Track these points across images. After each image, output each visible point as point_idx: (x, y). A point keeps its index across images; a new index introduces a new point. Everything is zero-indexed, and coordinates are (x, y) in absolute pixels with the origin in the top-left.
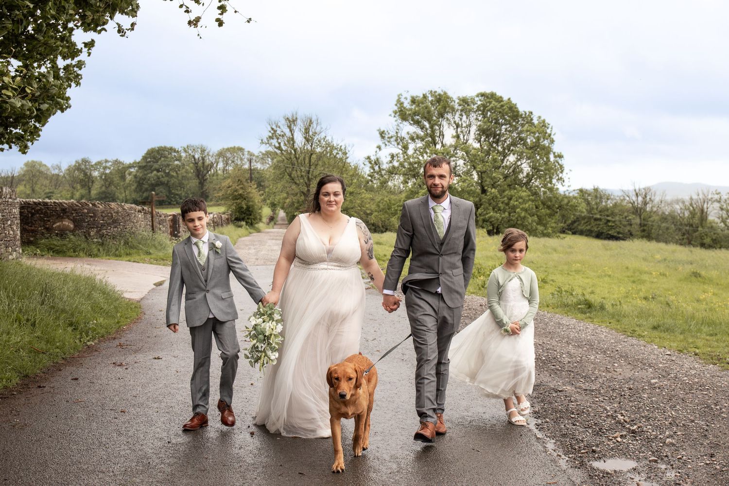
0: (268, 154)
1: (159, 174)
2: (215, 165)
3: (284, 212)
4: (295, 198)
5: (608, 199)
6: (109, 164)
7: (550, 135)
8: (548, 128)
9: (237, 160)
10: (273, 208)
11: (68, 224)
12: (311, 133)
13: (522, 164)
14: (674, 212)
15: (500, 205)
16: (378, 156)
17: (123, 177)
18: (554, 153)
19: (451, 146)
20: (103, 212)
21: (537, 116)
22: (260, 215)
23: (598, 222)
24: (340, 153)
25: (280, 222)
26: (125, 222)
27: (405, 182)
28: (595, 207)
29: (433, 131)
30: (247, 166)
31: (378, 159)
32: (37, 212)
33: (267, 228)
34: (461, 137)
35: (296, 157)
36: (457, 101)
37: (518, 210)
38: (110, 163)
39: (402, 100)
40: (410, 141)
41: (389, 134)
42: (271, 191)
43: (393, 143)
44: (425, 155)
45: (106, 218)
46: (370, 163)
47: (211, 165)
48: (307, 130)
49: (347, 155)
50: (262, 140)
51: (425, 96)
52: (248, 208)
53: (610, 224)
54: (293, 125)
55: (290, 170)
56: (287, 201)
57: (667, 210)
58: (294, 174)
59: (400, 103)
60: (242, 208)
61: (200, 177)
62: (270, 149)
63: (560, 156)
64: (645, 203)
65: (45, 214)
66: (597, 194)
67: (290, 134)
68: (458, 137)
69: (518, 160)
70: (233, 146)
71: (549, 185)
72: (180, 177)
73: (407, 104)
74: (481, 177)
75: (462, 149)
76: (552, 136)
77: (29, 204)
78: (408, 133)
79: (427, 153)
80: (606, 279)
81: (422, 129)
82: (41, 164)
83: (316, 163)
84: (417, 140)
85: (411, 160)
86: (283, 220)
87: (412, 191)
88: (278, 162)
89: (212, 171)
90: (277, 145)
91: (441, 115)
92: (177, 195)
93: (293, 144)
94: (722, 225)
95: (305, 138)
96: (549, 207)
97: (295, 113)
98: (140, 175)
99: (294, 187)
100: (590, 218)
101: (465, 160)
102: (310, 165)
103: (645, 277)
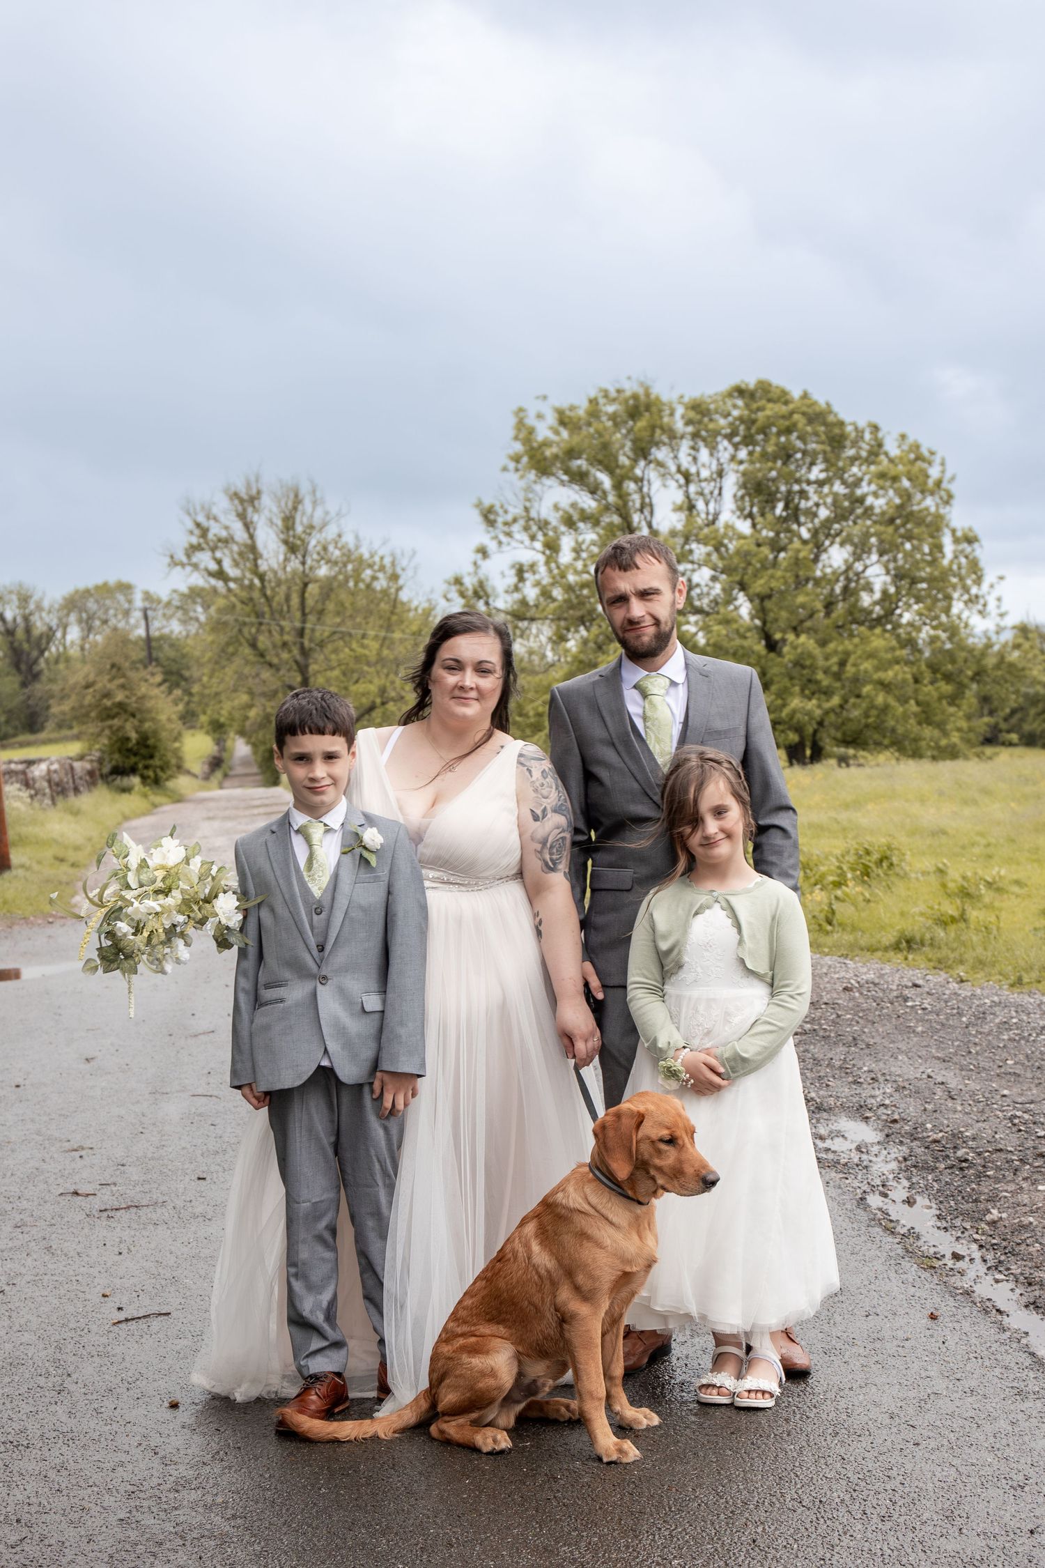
0: (195, 594)
2: (59, 634)
3: (248, 743)
4: (273, 703)
7: (938, 483)
8: (930, 463)
9: (115, 615)
10: (217, 736)
12: (299, 529)
13: (866, 567)
15: (820, 676)
16: (482, 575)
18: (954, 531)
19: (673, 533)
21: (895, 435)
22: (177, 753)
24: (380, 575)
25: (239, 770)
27: (560, 638)
29: (623, 496)
30: (141, 632)
31: (481, 584)
33: (202, 788)
34: (700, 505)
35: (265, 595)
36: (680, 411)
37: (867, 689)
39: (531, 421)
40: (563, 528)
41: (506, 512)
42: (207, 692)
43: (517, 536)
46: (462, 594)
47: (49, 635)
48: (289, 522)
49: (401, 582)
50: (172, 557)
51: (593, 405)
52: (144, 740)
54: (250, 510)
55: (253, 630)
56: (252, 713)
58: (263, 641)
59: (524, 432)
60: (128, 739)
61: (23, 667)
62: (198, 580)
63: (970, 540)
67: (246, 536)
68: (691, 507)
69: (858, 558)
70: (100, 582)
71: (944, 618)
73: (543, 432)
74: (761, 612)
75: (704, 541)
76: (944, 485)
78: (556, 507)
81: (593, 492)
83: (319, 606)
84: (581, 525)
85: (572, 578)
86: (245, 762)
87: (581, 662)
88: (219, 611)
89: (53, 649)
90: (213, 566)
91: (642, 451)
93: (255, 560)
95: (286, 542)
96: (948, 678)
97: (253, 479)
99: (266, 674)
101: (714, 569)
102: (304, 614)
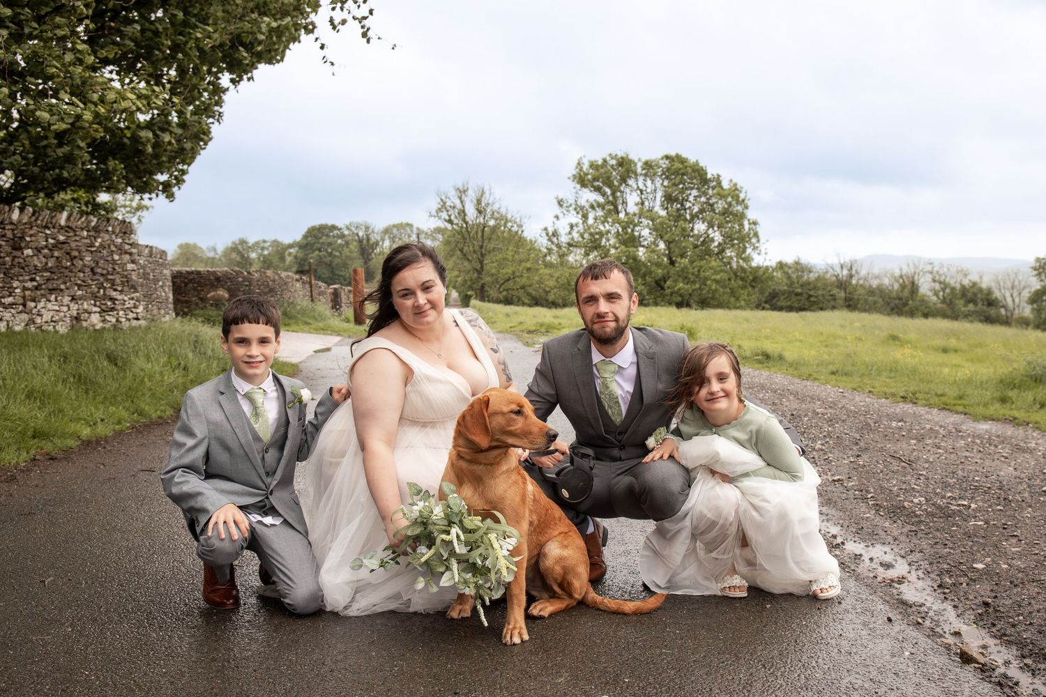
0: (439, 230)
1: (321, 254)
2: (381, 243)
3: (457, 292)
5: (810, 272)
6: (266, 245)
7: (743, 201)
8: (741, 192)
9: (405, 236)
11: (223, 293)
12: (483, 204)
13: (712, 233)
14: (883, 285)
15: (690, 276)
16: (556, 227)
17: (282, 259)
18: (749, 220)
19: (635, 214)
20: (258, 281)
21: (727, 179)
23: (799, 298)
24: (515, 225)
25: (452, 303)
26: (282, 290)
27: (587, 254)
28: (796, 281)
29: (615, 198)
31: (555, 231)
32: (190, 281)
34: (646, 203)
35: (467, 231)
36: (640, 164)
37: (708, 282)
38: (268, 244)
39: (582, 163)
40: (590, 210)
41: (567, 202)
43: (571, 212)
44: (606, 224)
45: (262, 287)
46: (548, 234)
47: (377, 244)
48: (479, 202)
49: (523, 228)
50: (430, 213)
51: (605, 161)
53: (812, 299)
54: (463, 195)
55: (462, 245)
56: (459, 279)
57: (875, 283)
58: (466, 250)
59: (579, 165)
61: (365, 256)
62: (440, 224)
63: (755, 224)
64: (851, 276)
65: (199, 283)
66: (799, 267)
67: (461, 206)
68: (642, 204)
69: (709, 229)
70: (400, 222)
71: (743, 255)
72: (344, 258)
73: (586, 167)
74: (668, 248)
75: (646, 218)
76: (746, 202)
77: (181, 273)
78: (588, 201)
79: (608, 222)
80: (797, 344)
81: (603, 196)
82: (195, 246)
83: (490, 237)
84: (597, 209)
85: (592, 230)
86: (455, 301)
88: (448, 237)
89: (378, 249)
90: (447, 218)
91: (624, 180)
92: (341, 276)
93: (464, 216)
94: (935, 298)
95: (477, 209)
96: (742, 279)
97: (465, 183)
98: (300, 255)
99: (466, 263)
100: (790, 293)
101: (650, 230)
102: (483, 240)
103: (839, 341)
